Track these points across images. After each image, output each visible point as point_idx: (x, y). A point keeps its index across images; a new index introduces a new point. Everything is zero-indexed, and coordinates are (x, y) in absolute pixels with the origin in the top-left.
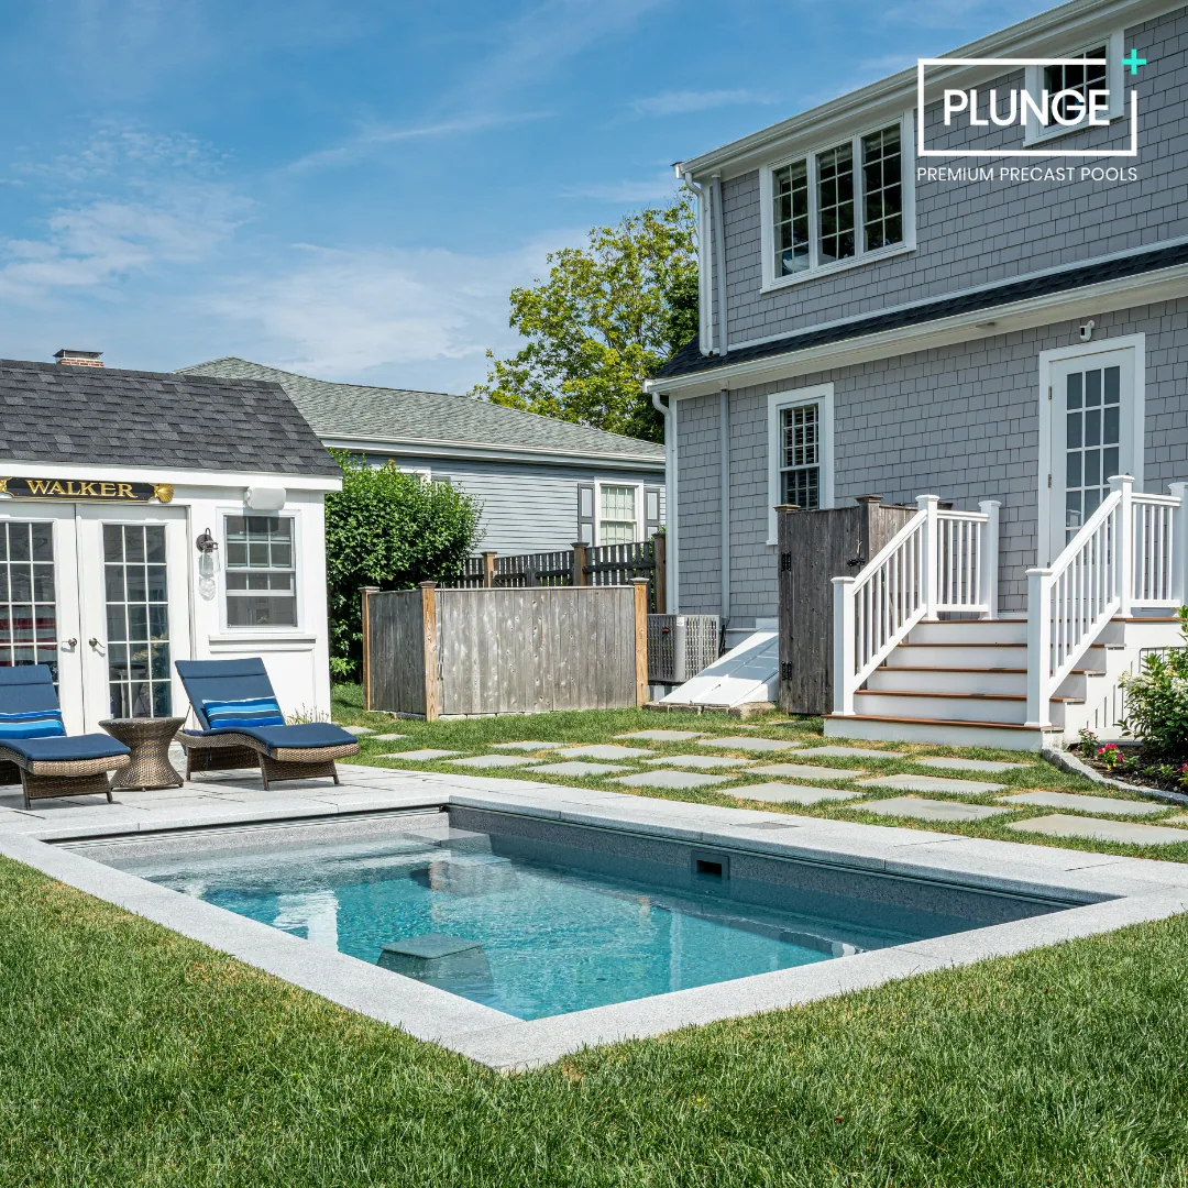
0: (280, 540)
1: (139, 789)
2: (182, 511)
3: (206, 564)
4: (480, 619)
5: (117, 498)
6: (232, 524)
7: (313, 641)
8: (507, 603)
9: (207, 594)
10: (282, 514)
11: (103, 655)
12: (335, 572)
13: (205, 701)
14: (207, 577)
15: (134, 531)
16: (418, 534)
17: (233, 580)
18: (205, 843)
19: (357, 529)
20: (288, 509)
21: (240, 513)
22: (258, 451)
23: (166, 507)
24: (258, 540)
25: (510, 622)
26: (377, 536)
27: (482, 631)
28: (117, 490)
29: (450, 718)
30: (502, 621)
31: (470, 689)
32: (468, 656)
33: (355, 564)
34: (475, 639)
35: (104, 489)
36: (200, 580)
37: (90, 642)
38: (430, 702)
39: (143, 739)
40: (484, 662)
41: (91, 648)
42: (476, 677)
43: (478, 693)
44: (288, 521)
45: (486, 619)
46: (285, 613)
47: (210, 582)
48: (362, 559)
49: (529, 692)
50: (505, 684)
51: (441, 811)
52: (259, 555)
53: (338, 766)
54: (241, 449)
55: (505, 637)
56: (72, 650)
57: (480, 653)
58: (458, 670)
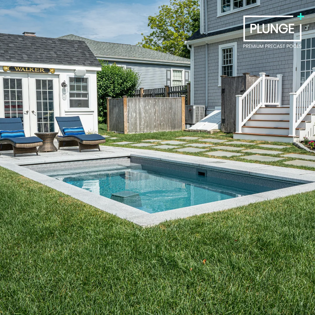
0: (84, 84)
1: (45, 152)
2: (57, 76)
3: (64, 90)
4: (139, 106)
5: (39, 72)
6: (71, 79)
7: (93, 112)
8: (147, 102)
9: (64, 99)
10: (85, 77)
11: (35, 115)
12: (99, 93)
13: (63, 128)
14: (64, 94)
15: (44, 81)
16: (123, 83)
17: (71, 95)
18: (63, 166)
19: (106, 81)
20: (87, 76)
21: (73, 76)
22: (79, 60)
23: (53, 75)
24: (78, 84)
25: (147, 107)
26: (111, 83)
27: (140, 110)
28: (40, 70)
29: (131, 133)
30: (145, 107)
31: (136, 125)
32: (136, 116)
33: (105, 91)
34: (138, 111)
35: (36, 69)
36: (62, 95)
37: (32, 112)
38: (125, 128)
39: (46, 138)
40: (140, 118)
41: (32, 113)
42: (138, 122)
43: (139, 126)
44: (87, 79)
45: (141, 106)
46: (85, 104)
47: (65, 96)
48: (107, 90)
49: (153, 126)
50: (146, 124)
51: (128, 158)
52: (79, 88)
53: (100, 146)
54: (74, 59)
55: (146, 111)
56: (27, 114)
57: (139, 116)
58: (133, 120)
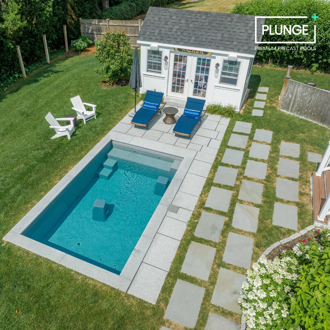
0: (237, 66)
2: (214, 58)
3: (217, 71)
4: (297, 90)
5: (199, 53)
6: (225, 61)
7: (240, 90)
9: (216, 76)
11: (193, 84)
15: (204, 60)
17: (223, 73)
20: (239, 60)
21: (227, 59)
22: (238, 44)
23: (211, 56)
24: (231, 66)
27: (296, 94)
29: (282, 110)
30: (303, 92)
31: (289, 106)
32: (291, 98)
34: (294, 94)
35: (197, 52)
37: (191, 81)
38: (279, 105)
40: (295, 101)
42: (292, 104)
43: (291, 107)
44: (239, 62)
45: (299, 90)
46: (234, 82)
47: (217, 74)
49: (303, 112)
50: (298, 108)
54: (234, 43)
55: (302, 97)
56: (187, 82)
57: (294, 99)
58: (288, 100)
